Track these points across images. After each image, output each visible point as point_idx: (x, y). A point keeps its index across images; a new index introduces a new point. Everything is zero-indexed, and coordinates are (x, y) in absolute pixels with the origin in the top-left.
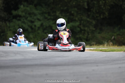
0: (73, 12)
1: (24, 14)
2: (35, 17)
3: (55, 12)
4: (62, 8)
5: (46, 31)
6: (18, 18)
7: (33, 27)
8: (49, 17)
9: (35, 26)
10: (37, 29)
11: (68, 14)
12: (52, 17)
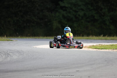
1: (69, 5)
2: (79, 8)
8: (92, 8)
9: (79, 15)
11: (109, 4)
12: (95, 8)
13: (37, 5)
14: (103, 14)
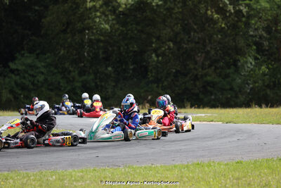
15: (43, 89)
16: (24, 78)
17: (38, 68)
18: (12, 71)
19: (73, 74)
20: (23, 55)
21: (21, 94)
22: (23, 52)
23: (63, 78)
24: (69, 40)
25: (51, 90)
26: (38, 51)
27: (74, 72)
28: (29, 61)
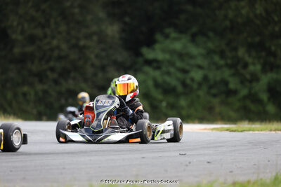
0: (273, 48)
1: (167, 56)
2: (192, 62)
3: (235, 49)
4: (249, 40)
5: (214, 91)
6: (155, 65)
7: (188, 81)
8: (222, 62)
9: (192, 80)
10: (195, 86)
11: (263, 54)
12: (229, 61)
13: (92, 56)
14: (248, 77)
15: (201, 93)
16: (169, 73)
17: (192, 57)
18: (149, 62)
19: (251, 68)
20: (167, 36)
21: (161, 101)
22: (167, 30)
23: (234, 75)
24: (244, 12)
25: (215, 96)
26: (194, 29)
27: (254, 64)
28: (178, 46)
